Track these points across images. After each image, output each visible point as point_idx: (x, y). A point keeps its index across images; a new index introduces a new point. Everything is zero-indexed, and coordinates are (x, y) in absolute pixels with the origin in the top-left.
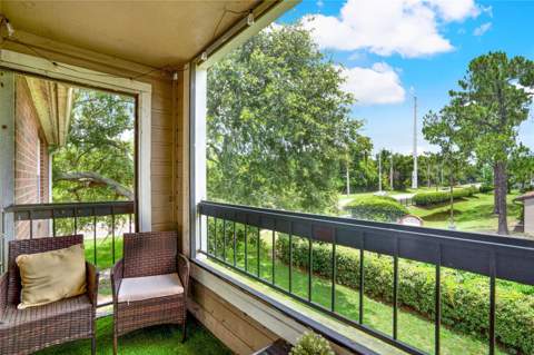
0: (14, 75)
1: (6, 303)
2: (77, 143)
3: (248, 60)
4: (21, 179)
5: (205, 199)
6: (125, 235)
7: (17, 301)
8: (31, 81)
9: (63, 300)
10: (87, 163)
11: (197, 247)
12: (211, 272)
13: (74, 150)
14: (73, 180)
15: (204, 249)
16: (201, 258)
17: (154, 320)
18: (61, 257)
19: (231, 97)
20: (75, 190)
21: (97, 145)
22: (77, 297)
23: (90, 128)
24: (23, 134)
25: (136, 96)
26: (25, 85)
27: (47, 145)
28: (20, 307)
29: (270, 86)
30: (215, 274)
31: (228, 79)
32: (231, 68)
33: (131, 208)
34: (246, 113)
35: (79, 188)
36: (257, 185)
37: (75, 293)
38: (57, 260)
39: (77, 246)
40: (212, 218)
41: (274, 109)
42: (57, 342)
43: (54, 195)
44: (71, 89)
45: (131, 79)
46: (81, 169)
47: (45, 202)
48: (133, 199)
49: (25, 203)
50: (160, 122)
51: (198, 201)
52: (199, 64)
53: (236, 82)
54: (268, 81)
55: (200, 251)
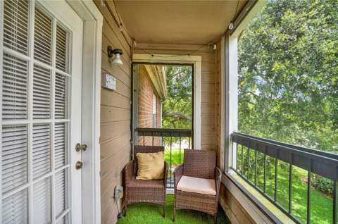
0: (139, 65)
1: (133, 175)
2: (173, 97)
3: (280, 23)
4: (142, 116)
5: (237, 131)
6: (185, 150)
7: (136, 175)
8: (147, 67)
9: (153, 180)
10: (178, 107)
11: (230, 165)
12: (236, 186)
13: (172, 101)
14: (172, 116)
15: (235, 167)
16: (231, 173)
17: (196, 207)
18: (154, 157)
19: (265, 54)
20: (172, 122)
21: (182, 98)
22: (159, 180)
23: (179, 88)
24: (143, 93)
25: (193, 65)
26: (145, 70)
27: (160, 99)
28: (137, 178)
29: (304, 38)
30: (239, 188)
31: (262, 42)
32: (265, 33)
33: (190, 134)
34: (277, 66)
35: (175, 121)
36: (288, 122)
37: (158, 177)
38: (151, 158)
39: (161, 153)
40: (240, 146)
41: (307, 58)
42: (145, 201)
43: (163, 124)
44: (163, 68)
45: (189, 55)
46: (176, 111)
47: (158, 127)
48: (191, 128)
49: (145, 127)
50: (207, 80)
51: (231, 132)
52: (231, 34)
53: (269, 43)
54: (300, 35)
55: (231, 168)
